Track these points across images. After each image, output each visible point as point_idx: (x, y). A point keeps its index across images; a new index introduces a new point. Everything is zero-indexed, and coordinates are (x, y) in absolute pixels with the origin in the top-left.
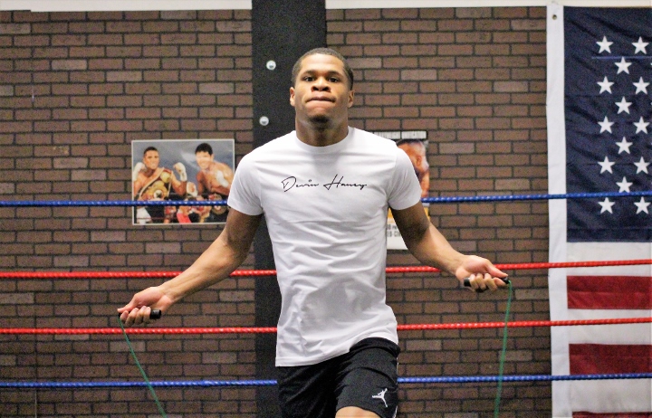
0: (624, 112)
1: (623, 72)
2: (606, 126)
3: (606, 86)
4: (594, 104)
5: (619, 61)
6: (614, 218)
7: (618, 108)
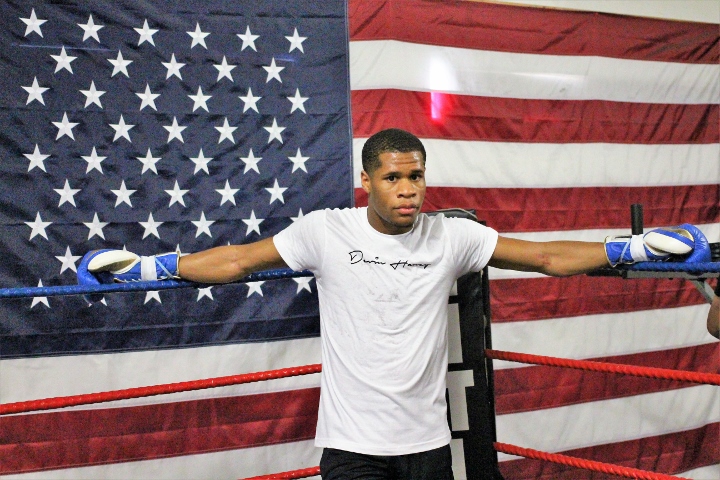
0: (66, 136)
1: (64, 70)
2: (37, 160)
3: (35, 92)
4: (17, 122)
5: (58, 53)
6: (52, 316)
7: (57, 130)
